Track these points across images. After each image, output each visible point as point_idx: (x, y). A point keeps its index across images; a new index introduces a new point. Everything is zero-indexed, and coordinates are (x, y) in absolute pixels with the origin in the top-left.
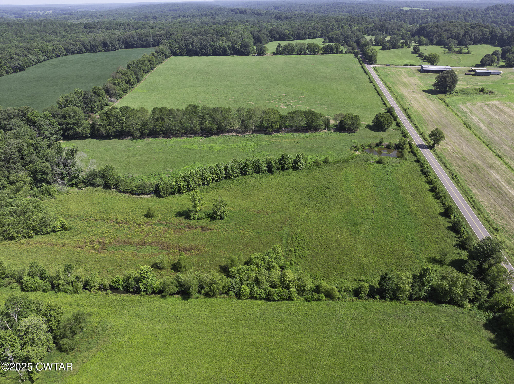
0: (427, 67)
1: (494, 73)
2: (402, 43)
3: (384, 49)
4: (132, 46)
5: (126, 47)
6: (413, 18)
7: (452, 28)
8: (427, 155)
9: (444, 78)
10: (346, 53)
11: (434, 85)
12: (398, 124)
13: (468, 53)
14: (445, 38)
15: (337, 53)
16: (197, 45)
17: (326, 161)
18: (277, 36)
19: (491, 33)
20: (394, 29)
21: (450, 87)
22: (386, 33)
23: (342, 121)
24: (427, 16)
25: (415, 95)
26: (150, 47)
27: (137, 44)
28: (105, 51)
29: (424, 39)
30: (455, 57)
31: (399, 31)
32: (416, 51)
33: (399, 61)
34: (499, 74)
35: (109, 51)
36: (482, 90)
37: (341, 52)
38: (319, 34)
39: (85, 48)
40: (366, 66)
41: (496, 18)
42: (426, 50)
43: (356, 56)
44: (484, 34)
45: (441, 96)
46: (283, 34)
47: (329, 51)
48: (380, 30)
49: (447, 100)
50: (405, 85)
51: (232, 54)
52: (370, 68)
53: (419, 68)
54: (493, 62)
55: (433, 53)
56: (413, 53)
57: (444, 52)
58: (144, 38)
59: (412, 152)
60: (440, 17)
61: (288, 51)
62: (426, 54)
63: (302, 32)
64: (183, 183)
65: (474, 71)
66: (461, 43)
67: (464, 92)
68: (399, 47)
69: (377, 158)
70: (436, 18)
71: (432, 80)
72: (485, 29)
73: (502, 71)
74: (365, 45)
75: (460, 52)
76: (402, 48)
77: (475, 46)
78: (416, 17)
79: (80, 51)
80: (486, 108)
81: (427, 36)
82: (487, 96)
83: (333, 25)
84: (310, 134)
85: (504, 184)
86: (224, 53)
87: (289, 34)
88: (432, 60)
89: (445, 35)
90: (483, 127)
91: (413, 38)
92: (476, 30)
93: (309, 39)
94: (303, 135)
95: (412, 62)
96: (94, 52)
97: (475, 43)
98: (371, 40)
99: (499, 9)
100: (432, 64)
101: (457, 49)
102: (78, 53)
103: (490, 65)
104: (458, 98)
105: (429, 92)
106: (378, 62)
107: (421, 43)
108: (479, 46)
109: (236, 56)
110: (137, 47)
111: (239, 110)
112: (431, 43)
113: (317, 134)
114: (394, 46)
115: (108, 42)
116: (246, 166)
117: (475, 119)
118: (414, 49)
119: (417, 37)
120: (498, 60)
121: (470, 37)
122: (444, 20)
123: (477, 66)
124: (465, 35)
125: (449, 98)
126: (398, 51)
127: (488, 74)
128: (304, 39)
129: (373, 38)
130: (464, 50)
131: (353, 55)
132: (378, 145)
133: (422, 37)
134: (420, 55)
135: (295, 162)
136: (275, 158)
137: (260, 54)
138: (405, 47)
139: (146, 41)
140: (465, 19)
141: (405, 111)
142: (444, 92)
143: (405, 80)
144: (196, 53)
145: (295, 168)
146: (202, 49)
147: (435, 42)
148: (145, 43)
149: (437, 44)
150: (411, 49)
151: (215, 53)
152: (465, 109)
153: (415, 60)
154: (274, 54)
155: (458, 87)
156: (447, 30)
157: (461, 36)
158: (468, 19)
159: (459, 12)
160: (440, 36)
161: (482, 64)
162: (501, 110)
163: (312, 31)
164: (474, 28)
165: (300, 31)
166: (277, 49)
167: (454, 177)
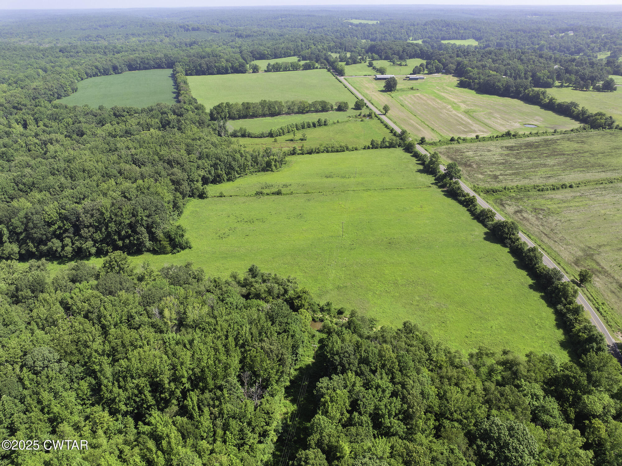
0: (379, 76)
1: (421, 78)
2: (360, 59)
3: (347, 64)
4: (135, 69)
5: (130, 70)
6: (364, 33)
7: (394, 46)
8: (383, 118)
9: (390, 82)
10: (320, 68)
11: (384, 87)
12: (367, 107)
13: (406, 65)
14: (390, 55)
15: (313, 68)
16: (205, 66)
17: (338, 122)
18: (258, 56)
19: (420, 50)
20: (351, 46)
21: (394, 88)
22: (345, 50)
23: (339, 106)
24: (375, 31)
25: (373, 93)
26: (151, 69)
27: (140, 66)
28: (116, 74)
29: (376, 56)
30: (398, 68)
31: (355, 48)
32: (370, 65)
33: (361, 73)
34: (423, 79)
35: (119, 73)
36: (412, 89)
37: (317, 68)
38: (292, 53)
39: (100, 72)
40: (338, 77)
41: (432, 33)
42: (378, 64)
43: (329, 71)
44: (416, 51)
45: (389, 93)
46: (263, 54)
47: (307, 67)
48: (340, 48)
49: (392, 95)
50: (367, 88)
51: (232, 73)
52: (341, 78)
53: (375, 77)
54: (420, 71)
55: (382, 66)
56: (369, 66)
57: (390, 65)
58: (146, 62)
59: (376, 116)
60: (386, 33)
61: (276, 68)
62: (378, 67)
63: (278, 52)
64: (281, 131)
65: (409, 77)
66: (401, 58)
67: (402, 90)
68: (358, 63)
69: (360, 120)
70: (384, 34)
71: (383, 84)
72: (416, 48)
73: (426, 77)
74: (334, 62)
75: (400, 65)
76: (360, 63)
77: (411, 60)
78: (366, 32)
79: (96, 75)
80: (413, 97)
81: (377, 53)
82: (414, 91)
83: (302, 45)
84: (324, 113)
85: (415, 124)
86: (226, 72)
87: (268, 54)
88: (382, 71)
89: (390, 52)
90: (410, 106)
91: (367, 55)
92: (410, 48)
93: (284, 57)
94: (321, 113)
95: (369, 73)
96: (107, 75)
97: (410, 58)
98: (336, 58)
99: (435, 24)
100: (383, 74)
101: (399, 63)
102: (94, 76)
103: (419, 73)
104: (398, 93)
105: (382, 91)
106: (346, 74)
107: (374, 59)
108: (413, 59)
109: (236, 74)
110: (140, 69)
111: (287, 102)
112: (381, 58)
113: (328, 113)
114: (355, 62)
115: (118, 66)
116: (304, 124)
117: (406, 102)
118: (369, 63)
119: (370, 54)
120: (424, 70)
121: (407, 53)
122: (390, 35)
123: (411, 74)
124: (403, 52)
125: (393, 94)
126: (358, 65)
127: (416, 79)
128: (280, 57)
129: (338, 55)
130: (403, 63)
131: (326, 70)
132: (359, 115)
133: (374, 54)
134: (374, 68)
135: (325, 122)
136: (316, 121)
137: (254, 72)
138: (363, 62)
139: (148, 64)
140: (407, 34)
141: (370, 101)
142: (391, 91)
143: (367, 85)
144: (204, 73)
145: (325, 125)
146: (208, 69)
147: (383, 57)
148: (147, 66)
149: (385, 59)
150: (367, 63)
151: (219, 72)
152: (402, 99)
153: (370, 71)
154: (266, 71)
155: (398, 87)
156: (391, 49)
157: (401, 53)
158: (410, 34)
159: (402, 27)
160: (386, 53)
161: (414, 73)
162: (421, 98)
163: (286, 51)
164: (409, 46)
165: (276, 51)
166: (267, 67)
167: (395, 123)
